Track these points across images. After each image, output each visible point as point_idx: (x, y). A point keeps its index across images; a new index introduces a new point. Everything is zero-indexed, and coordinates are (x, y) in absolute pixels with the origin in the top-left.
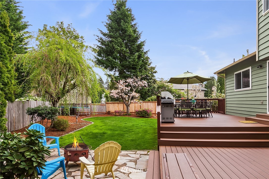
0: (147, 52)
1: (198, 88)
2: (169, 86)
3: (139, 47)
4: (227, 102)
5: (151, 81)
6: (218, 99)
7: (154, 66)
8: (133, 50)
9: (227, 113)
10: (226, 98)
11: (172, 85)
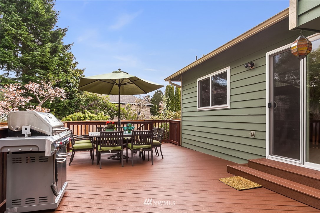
0: (69, 45)
1: (142, 103)
2: (103, 99)
3: (55, 35)
4: (184, 127)
5: (74, 90)
6: (169, 121)
7: (82, 69)
8: (44, 39)
9: (184, 145)
10: (182, 121)
11: (108, 98)
